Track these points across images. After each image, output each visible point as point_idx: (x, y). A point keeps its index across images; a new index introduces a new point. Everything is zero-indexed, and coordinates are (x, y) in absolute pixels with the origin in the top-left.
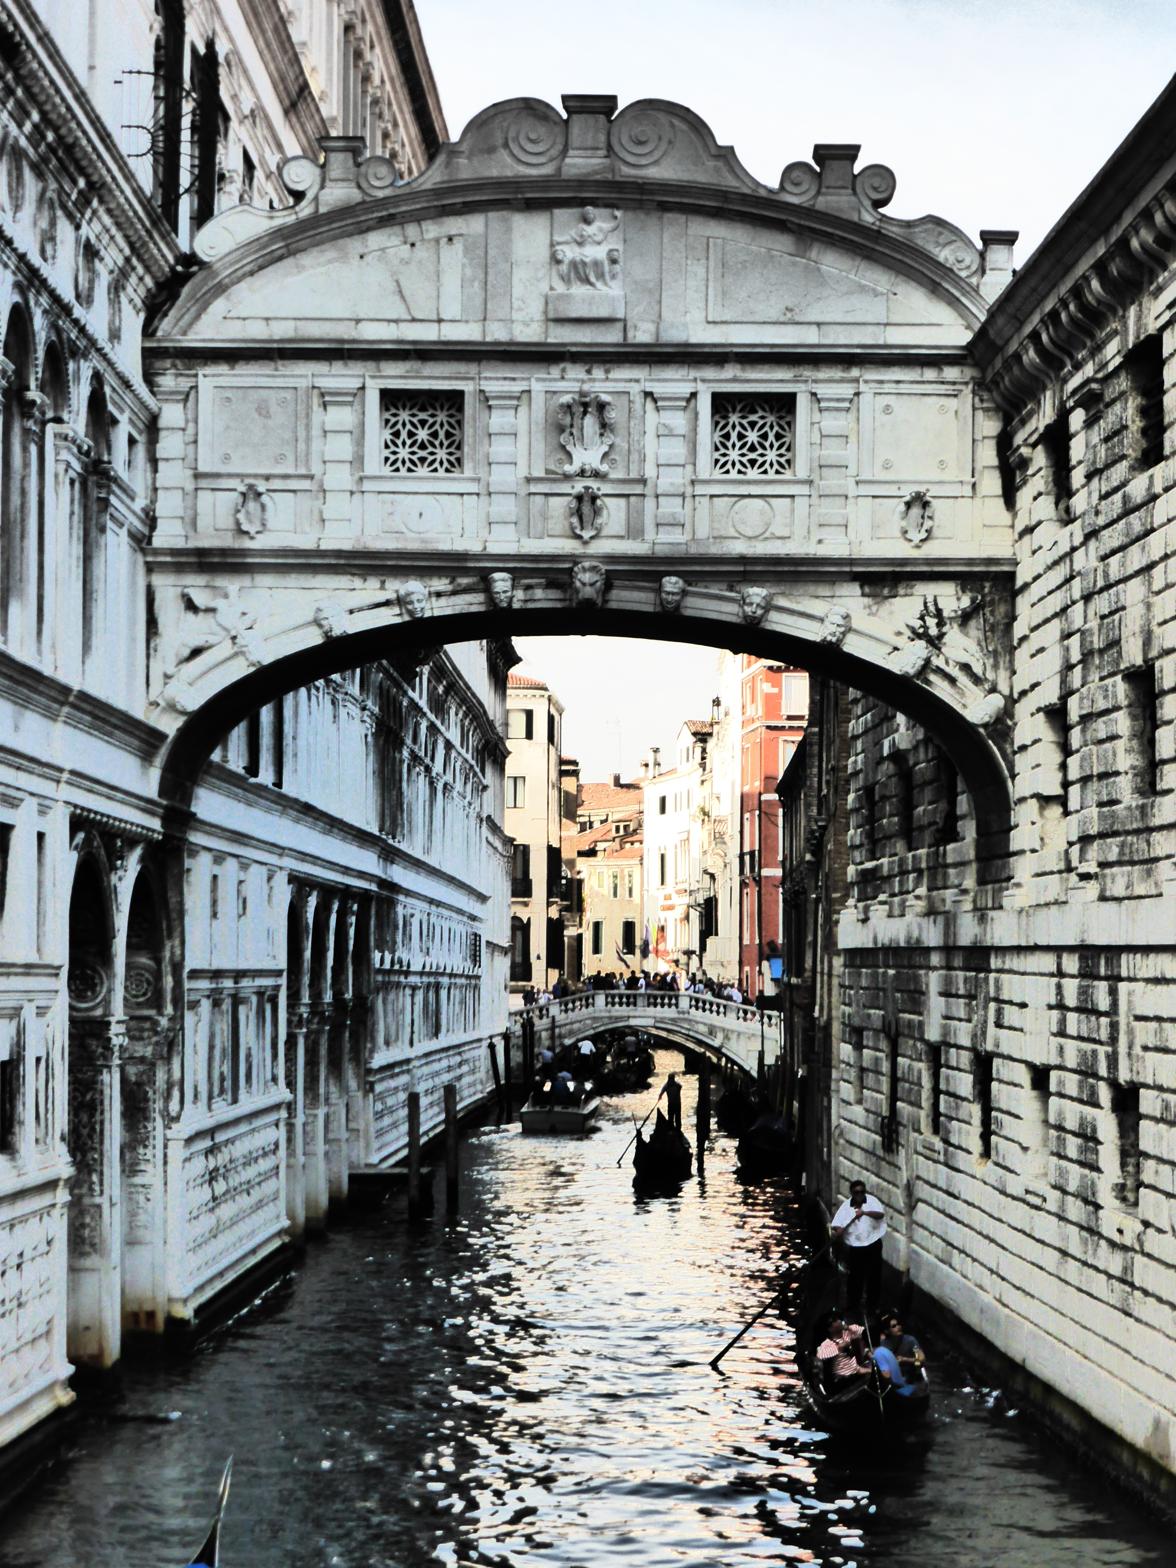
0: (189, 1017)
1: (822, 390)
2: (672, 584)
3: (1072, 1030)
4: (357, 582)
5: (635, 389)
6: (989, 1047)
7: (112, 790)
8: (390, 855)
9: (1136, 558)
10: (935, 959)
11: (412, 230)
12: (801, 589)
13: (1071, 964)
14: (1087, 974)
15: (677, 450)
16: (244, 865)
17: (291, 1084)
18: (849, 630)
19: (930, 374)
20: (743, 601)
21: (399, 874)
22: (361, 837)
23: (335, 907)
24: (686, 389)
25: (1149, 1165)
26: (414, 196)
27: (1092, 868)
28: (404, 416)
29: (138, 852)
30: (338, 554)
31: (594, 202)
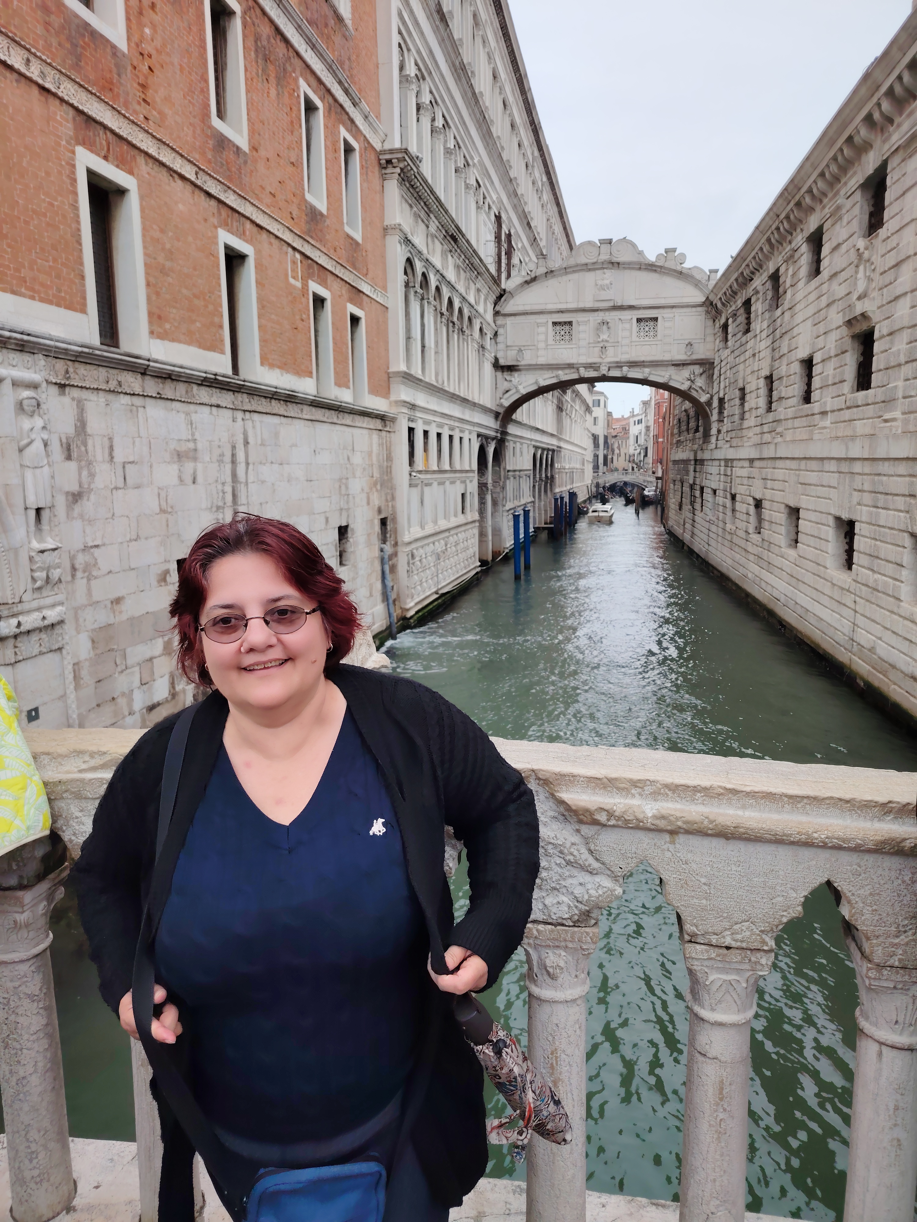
0: (508, 481)
1: (665, 316)
2: (625, 369)
3: (722, 480)
4: (546, 372)
5: (617, 318)
6: (703, 484)
7: (487, 427)
8: (560, 439)
9: (742, 358)
10: (693, 462)
11: (560, 278)
12: (658, 368)
13: (723, 463)
14: (726, 466)
15: (627, 334)
16: (522, 444)
17: (534, 497)
18: (670, 379)
19: (694, 309)
20: (643, 373)
21: (562, 444)
22: (552, 435)
23: (545, 453)
24: (630, 317)
25: (738, 513)
26: (560, 270)
27: (728, 439)
28: (558, 328)
29: (494, 442)
30: (542, 365)
31: (606, 268)
